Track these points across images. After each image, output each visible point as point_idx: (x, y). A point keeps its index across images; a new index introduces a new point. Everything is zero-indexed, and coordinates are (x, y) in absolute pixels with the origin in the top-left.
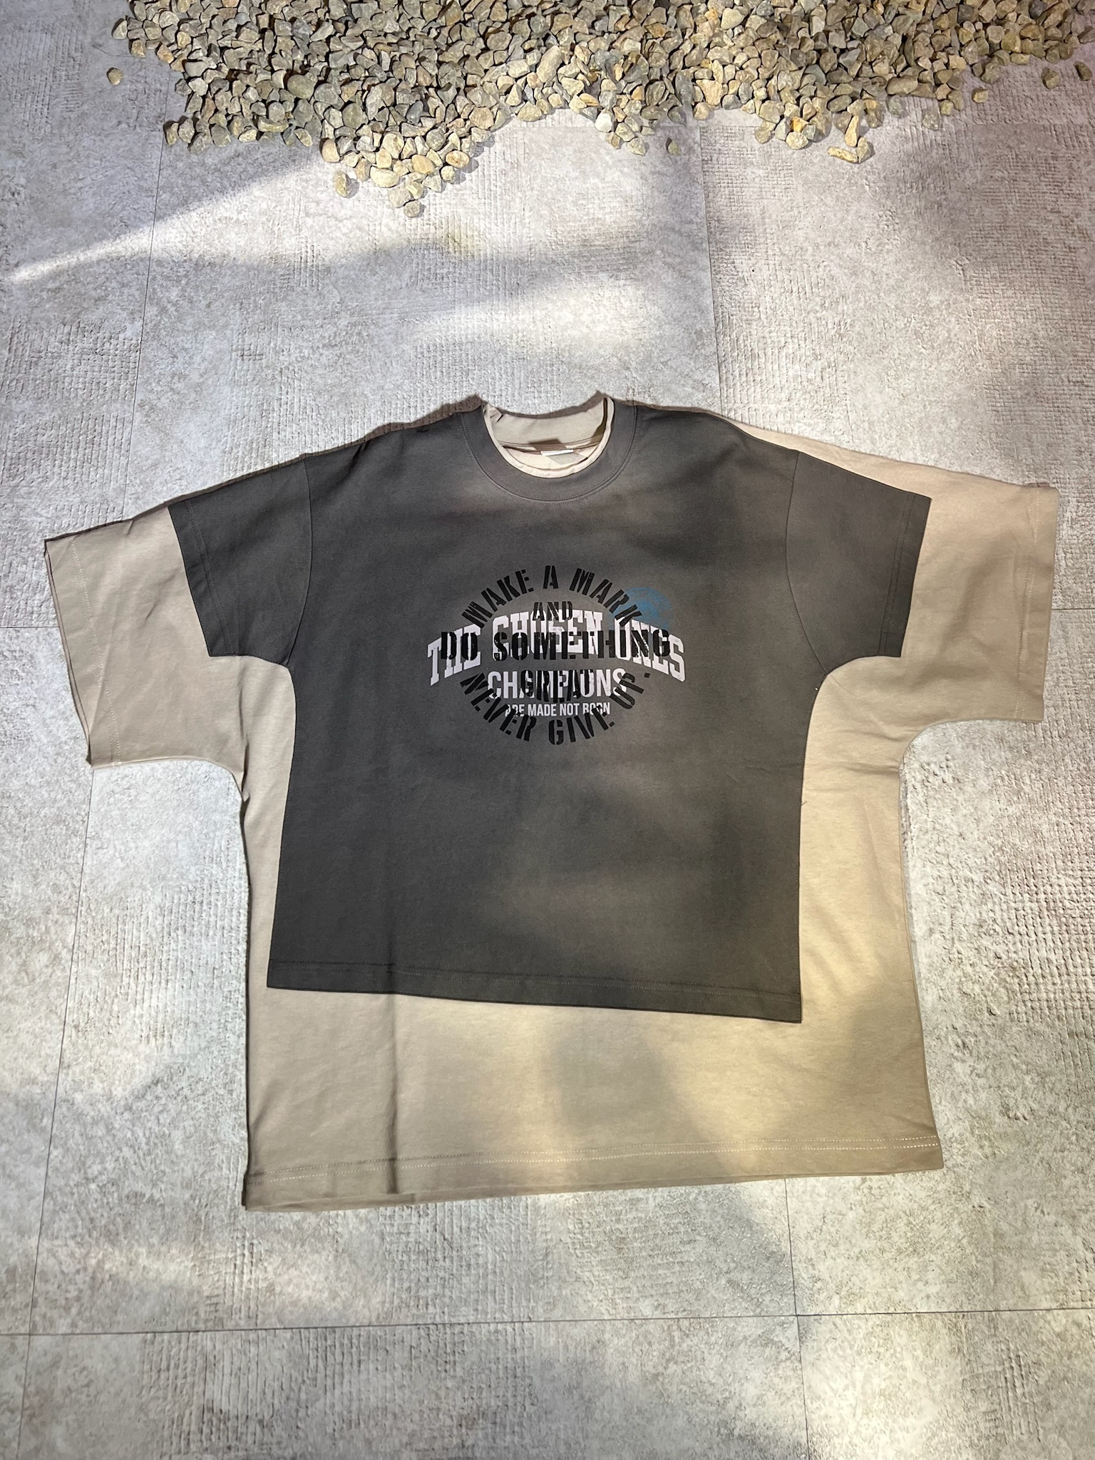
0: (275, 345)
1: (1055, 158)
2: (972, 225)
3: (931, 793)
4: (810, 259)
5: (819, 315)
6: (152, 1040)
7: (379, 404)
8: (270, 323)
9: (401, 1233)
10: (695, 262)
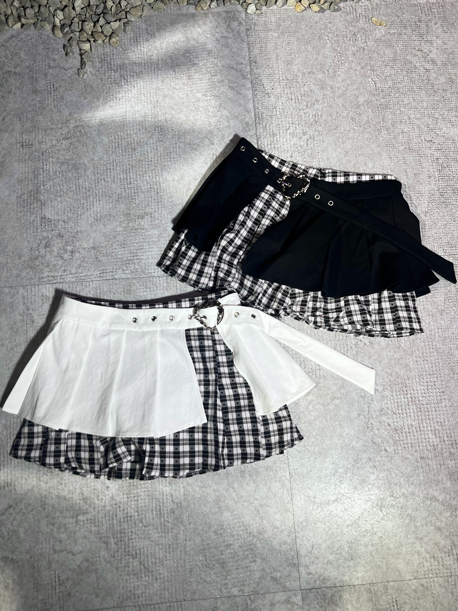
0: (39, 139)
1: (420, 21)
2: (379, 59)
3: (359, 350)
4: (301, 81)
5: (305, 111)
6: (7, 489)
7: (92, 168)
8: (35, 128)
9: (125, 567)
10: (244, 86)
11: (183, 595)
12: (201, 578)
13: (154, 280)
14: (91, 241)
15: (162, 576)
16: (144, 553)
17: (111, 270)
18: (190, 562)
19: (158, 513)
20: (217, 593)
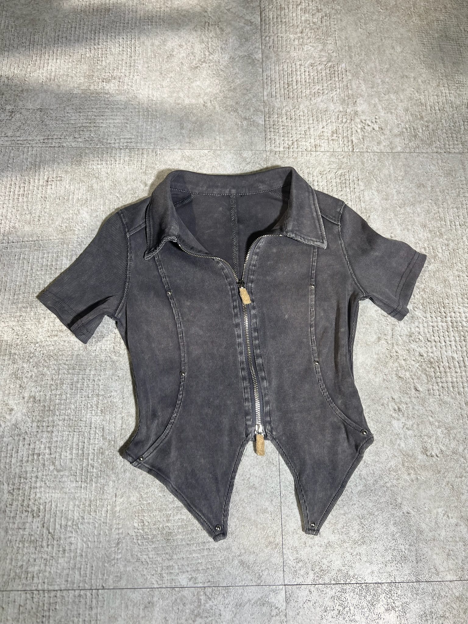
11: (102, 579)
12: (132, 555)
13: (114, 152)
14: (39, 101)
15: (73, 547)
16: (50, 510)
17: (59, 136)
18: (119, 529)
19: (80, 452)
20: (154, 581)
